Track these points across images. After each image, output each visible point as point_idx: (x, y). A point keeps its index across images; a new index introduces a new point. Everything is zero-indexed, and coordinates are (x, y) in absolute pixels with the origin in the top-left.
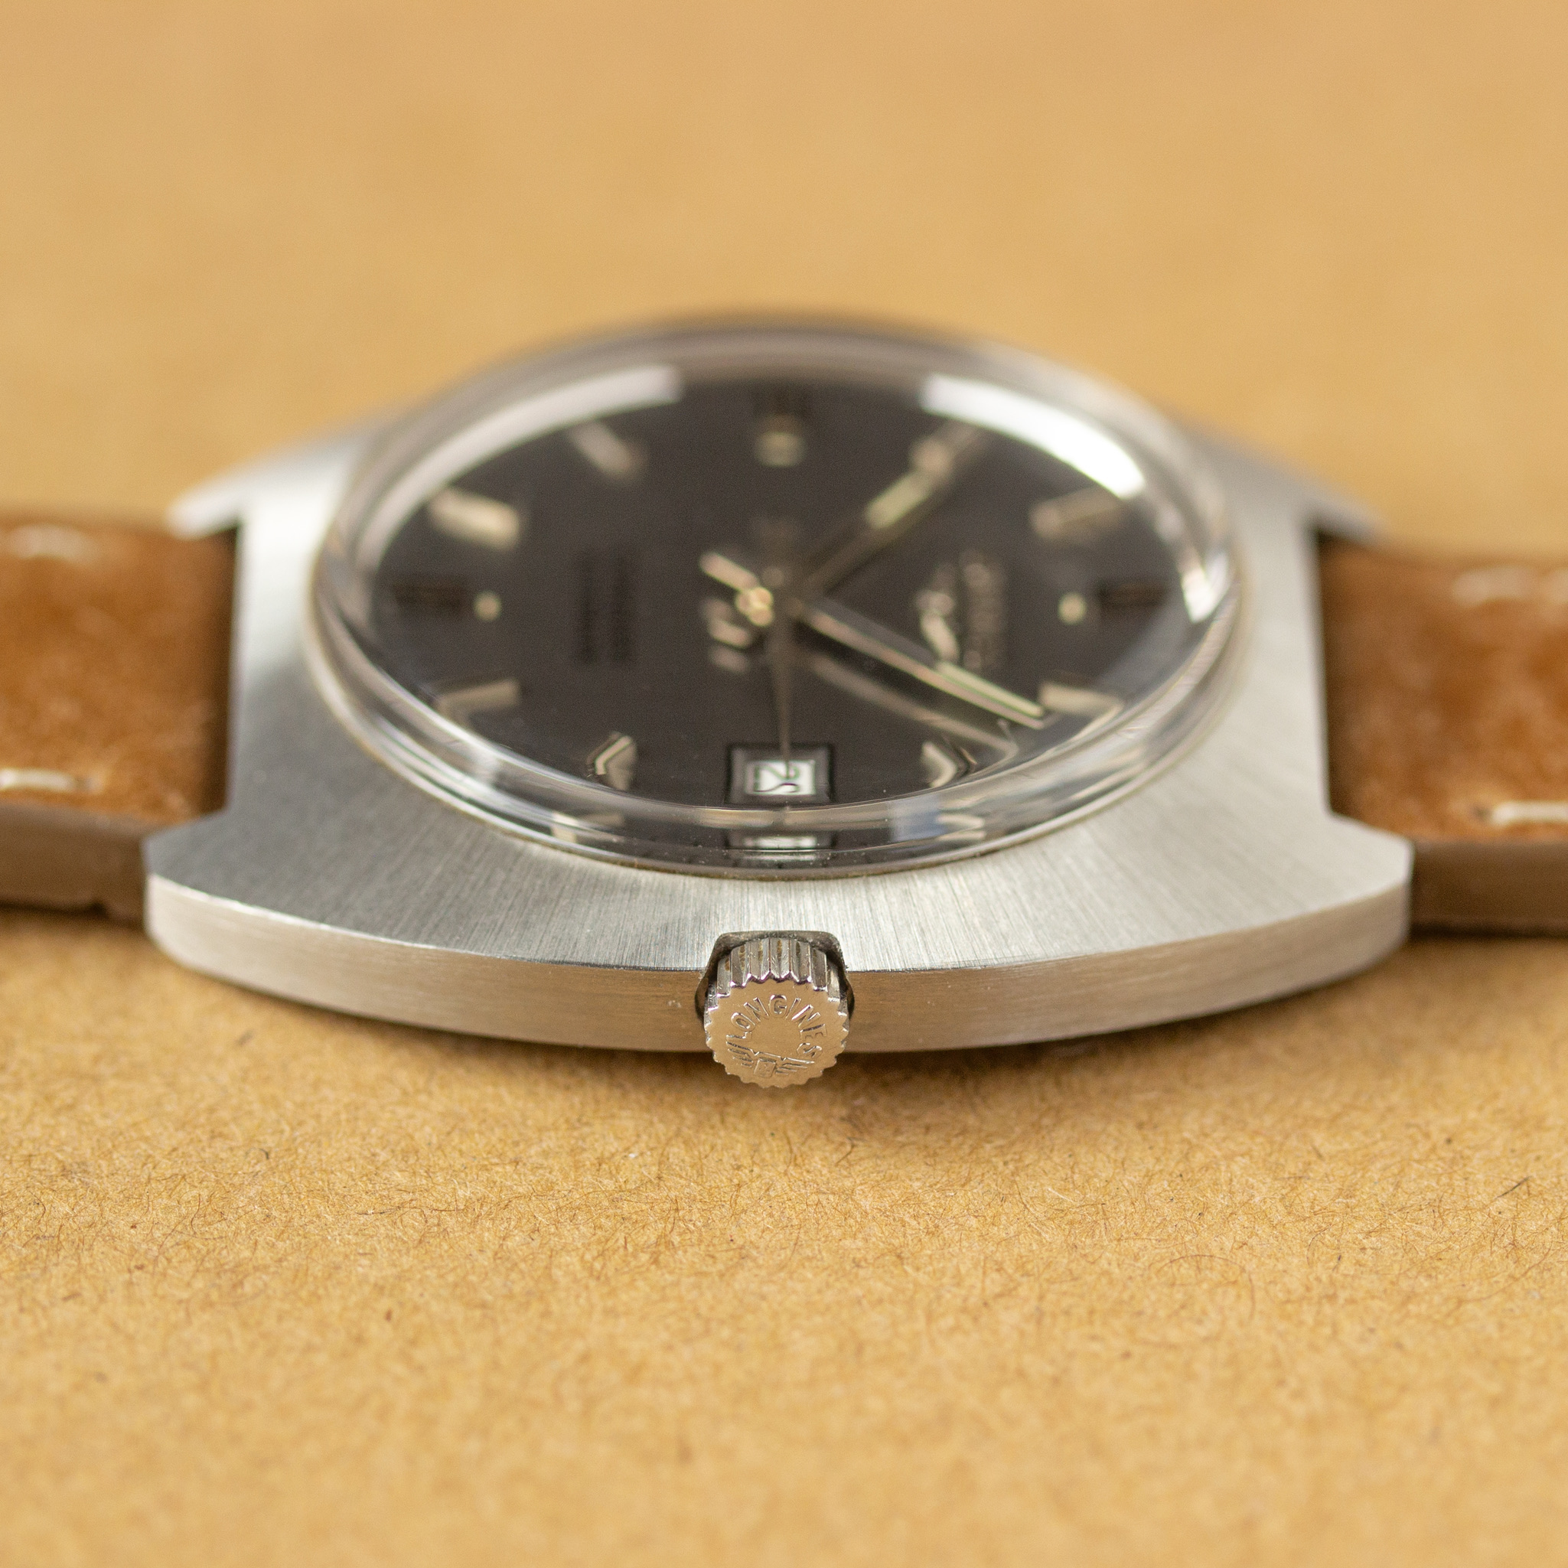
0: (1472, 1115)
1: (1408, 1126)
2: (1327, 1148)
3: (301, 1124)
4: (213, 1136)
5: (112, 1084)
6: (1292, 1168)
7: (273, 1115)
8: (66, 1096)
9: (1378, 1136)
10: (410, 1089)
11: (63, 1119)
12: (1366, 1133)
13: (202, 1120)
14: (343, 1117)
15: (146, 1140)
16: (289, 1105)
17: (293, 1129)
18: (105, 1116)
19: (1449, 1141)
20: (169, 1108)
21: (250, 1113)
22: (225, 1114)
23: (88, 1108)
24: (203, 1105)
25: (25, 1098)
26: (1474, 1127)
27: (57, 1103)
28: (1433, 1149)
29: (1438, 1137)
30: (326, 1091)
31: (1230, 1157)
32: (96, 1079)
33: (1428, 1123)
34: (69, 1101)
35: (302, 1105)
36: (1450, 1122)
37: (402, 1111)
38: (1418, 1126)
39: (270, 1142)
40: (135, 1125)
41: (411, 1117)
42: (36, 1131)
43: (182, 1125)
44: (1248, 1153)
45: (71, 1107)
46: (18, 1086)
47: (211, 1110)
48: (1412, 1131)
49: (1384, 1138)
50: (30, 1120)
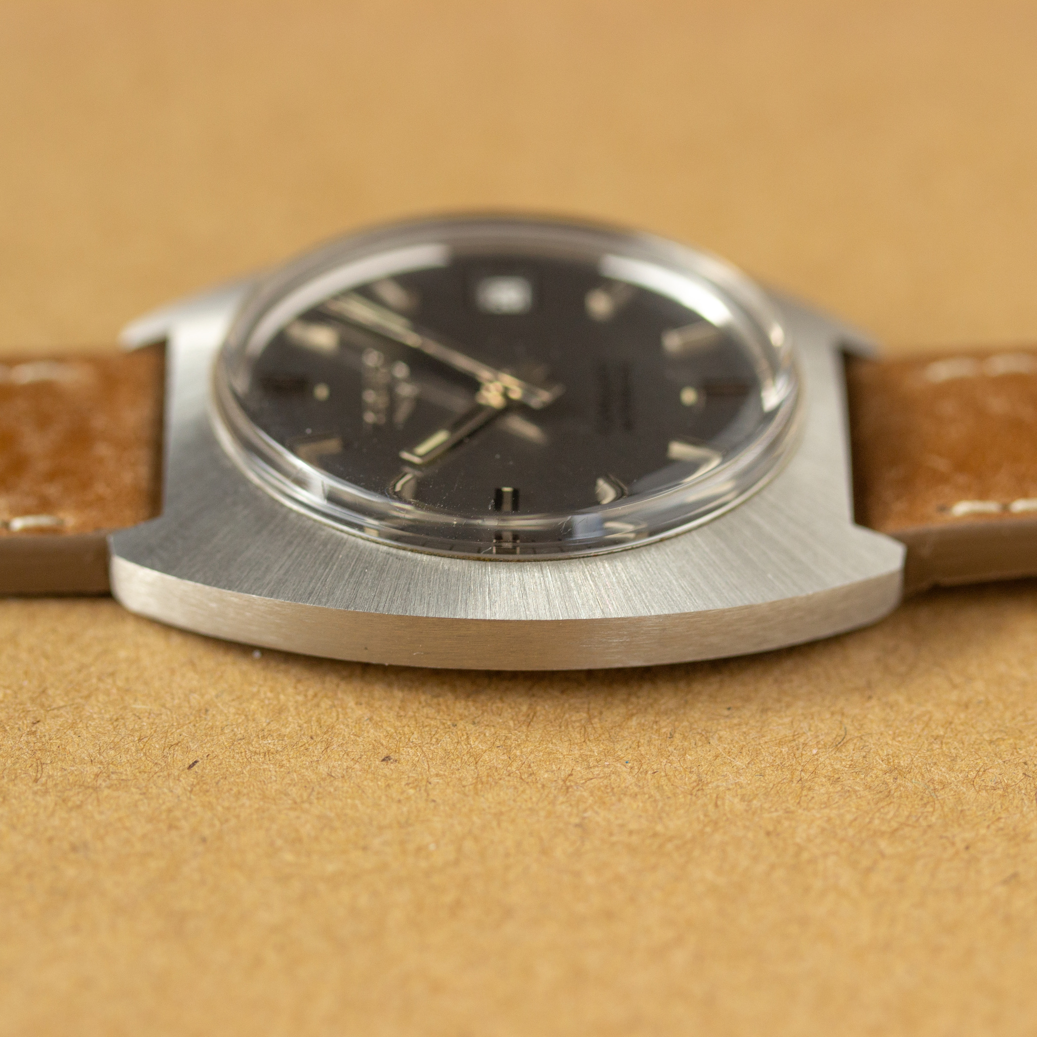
0: (983, 831)
1: (941, 837)
2: (889, 851)
3: (227, 821)
4: (171, 827)
5: (106, 792)
6: (865, 863)
7: (209, 814)
8: (77, 800)
9: (921, 843)
10: (298, 800)
11: (74, 814)
12: (914, 841)
13: (164, 816)
14: (255, 816)
15: (126, 829)
16: (220, 808)
17: (222, 824)
18: (101, 813)
19: (967, 848)
20: (142, 809)
21: (194, 813)
22: (178, 813)
23: (90, 807)
24: (164, 807)
25: (50, 800)
26: (984, 839)
27: (70, 804)
28: (957, 853)
29: (960, 845)
30: (244, 800)
31: (826, 855)
32: (96, 789)
33: (954, 836)
34: (78, 803)
35: (228, 809)
36: (969, 835)
37: (292, 814)
38: (947, 838)
39: (206, 832)
40: (120, 819)
41: (298, 818)
42: (56, 821)
43: (150, 820)
44: (837, 853)
45: (79, 807)
46: (46, 792)
47: (170, 811)
48: (944, 841)
49: (926, 844)
50: (53, 814)
